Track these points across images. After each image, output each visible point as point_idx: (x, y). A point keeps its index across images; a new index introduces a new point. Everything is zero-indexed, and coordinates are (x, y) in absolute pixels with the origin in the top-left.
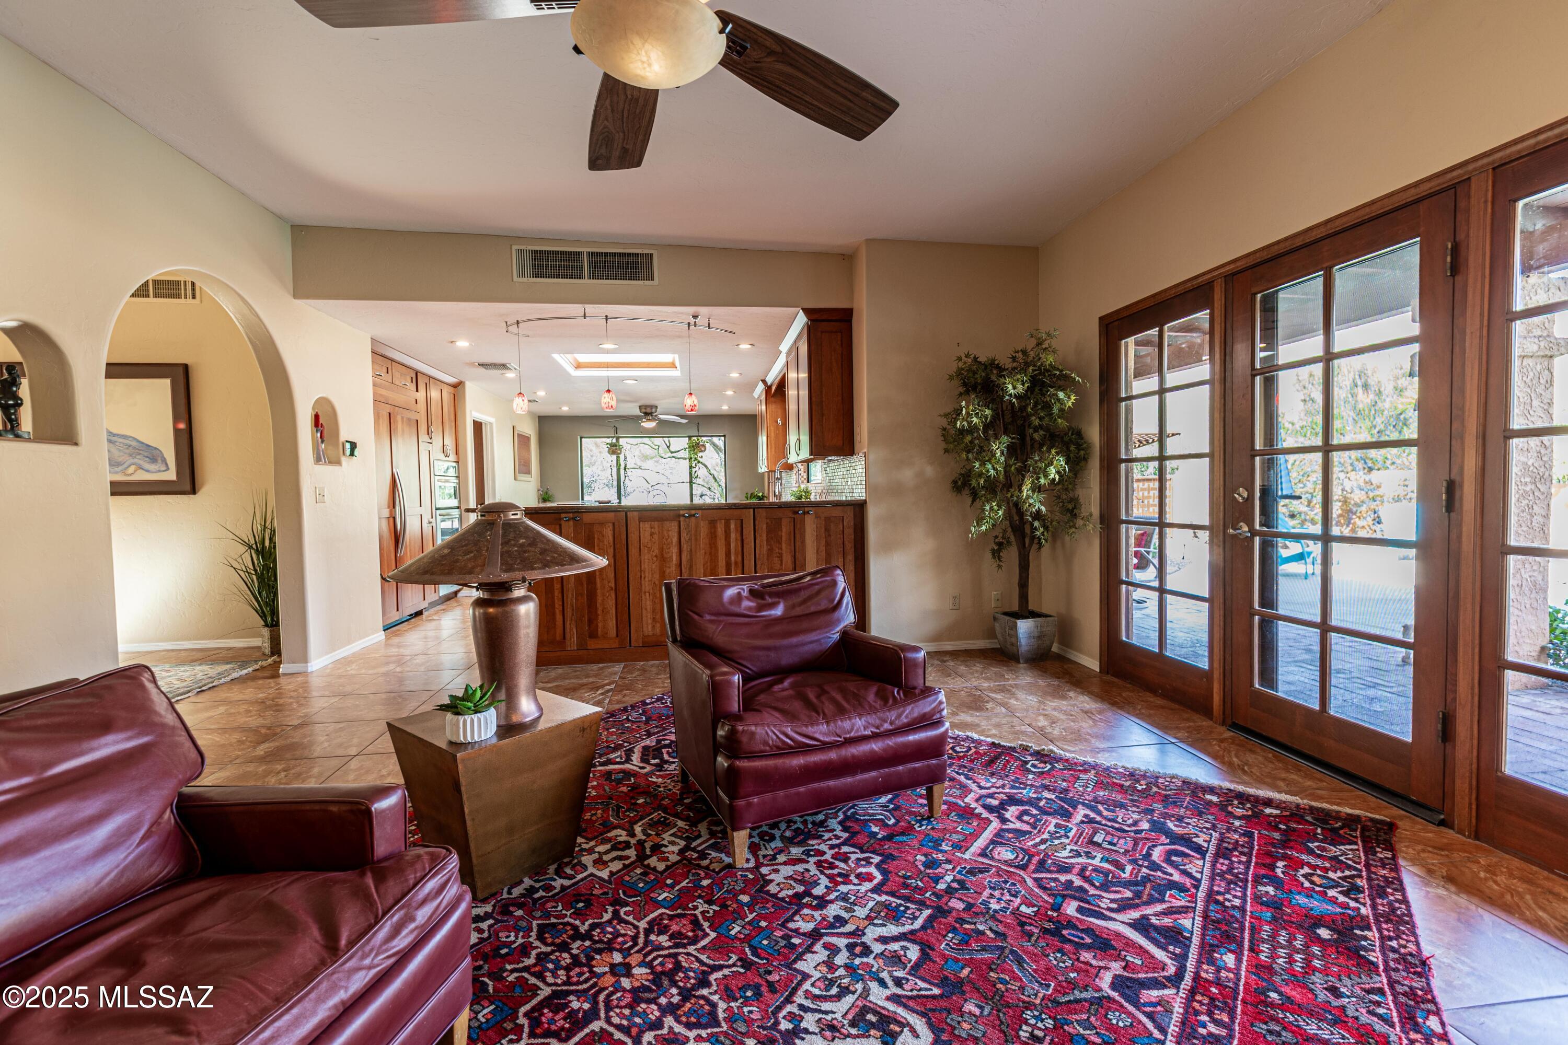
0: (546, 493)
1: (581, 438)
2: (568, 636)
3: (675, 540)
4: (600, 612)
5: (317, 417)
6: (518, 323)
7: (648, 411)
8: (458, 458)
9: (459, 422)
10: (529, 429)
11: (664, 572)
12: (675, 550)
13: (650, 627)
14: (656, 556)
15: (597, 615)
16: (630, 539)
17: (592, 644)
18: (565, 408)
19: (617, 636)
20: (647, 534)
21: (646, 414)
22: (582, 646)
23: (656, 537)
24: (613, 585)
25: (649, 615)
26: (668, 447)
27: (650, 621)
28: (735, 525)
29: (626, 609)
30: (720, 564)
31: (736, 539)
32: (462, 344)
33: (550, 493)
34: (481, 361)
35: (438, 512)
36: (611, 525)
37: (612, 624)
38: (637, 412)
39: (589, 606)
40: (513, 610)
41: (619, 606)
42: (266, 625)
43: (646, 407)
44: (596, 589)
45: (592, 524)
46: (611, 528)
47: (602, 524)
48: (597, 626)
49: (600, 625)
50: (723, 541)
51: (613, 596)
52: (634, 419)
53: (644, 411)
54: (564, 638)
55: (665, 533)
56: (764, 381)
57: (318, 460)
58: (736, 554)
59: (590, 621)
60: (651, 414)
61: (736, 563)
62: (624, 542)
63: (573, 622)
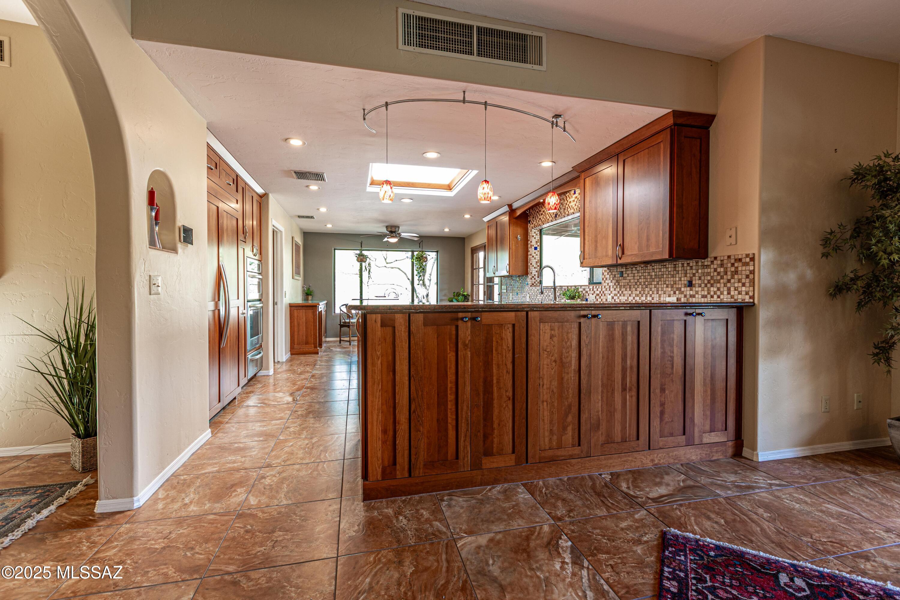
0: (309, 289)
1: (335, 249)
2: (461, 455)
3: (575, 343)
4: (495, 426)
5: (151, 195)
6: (387, 104)
7: (393, 230)
8: (261, 258)
11: (562, 379)
12: (574, 354)
13: (547, 440)
14: (555, 361)
15: (493, 429)
16: (530, 342)
17: (488, 463)
18: (329, 226)
19: (513, 452)
20: (547, 336)
21: (391, 232)
22: (476, 465)
23: (555, 339)
24: (510, 394)
25: (547, 427)
27: (547, 434)
28: (632, 327)
29: (524, 421)
30: (616, 369)
31: (632, 342)
32: (296, 142)
33: (311, 289)
34: (297, 169)
35: (250, 304)
36: (510, 326)
37: (508, 439)
38: (384, 230)
39: (485, 419)
41: (517, 418)
42: (78, 436)
43: (392, 227)
44: (492, 399)
45: (490, 326)
46: (511, 329)
47: (501, 326)
48: (492, 442)
49: (495, 440)
50: (620, 344)
51: (510, 406)
52: (382, 236)
53: (390, 229)
54: (457, 457)
55: (565, 335)
57: (152, 244)
58: (632, 358)
59: (486, 437)
60: (395, 232)
61: (631, 367)
62: (524, 346)
63: (468, 439)
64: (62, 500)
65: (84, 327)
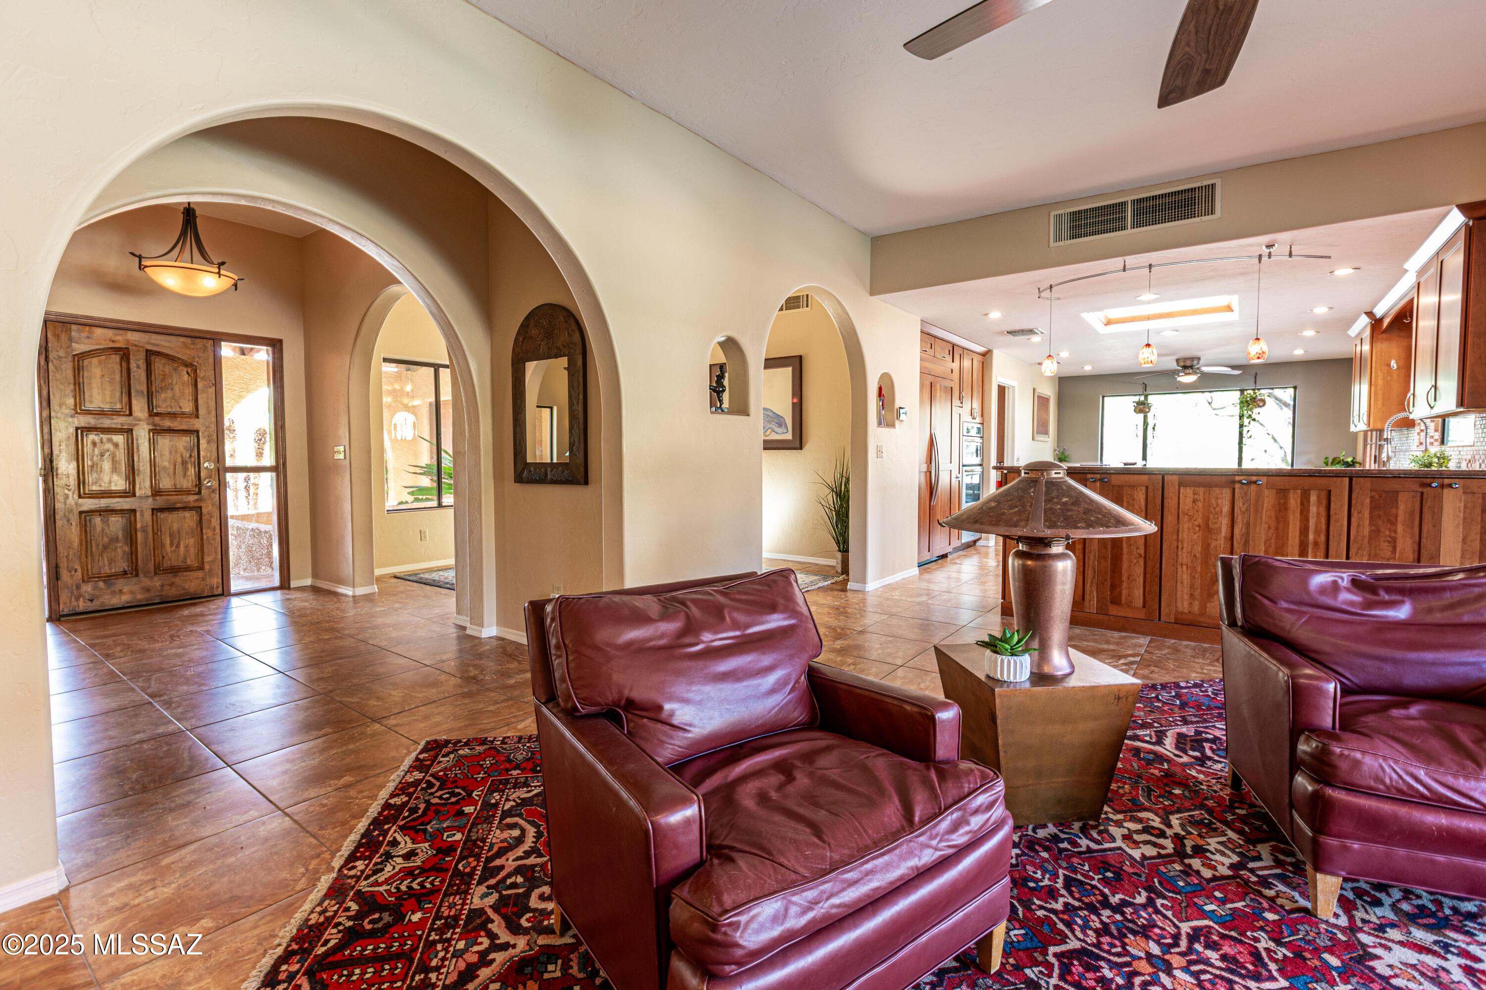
0: (1063, 453)
1: (1103, 397)
2: (1087, 597)
3: (1226, 509)
4: (1124, 578)
5: (880, 389)
6: (1051, 287)
7: (1188, 363)
8: (983, 420)
9: (985, 388)
10: (1049, 391)
11: (1209, 545)
12: (1225, 522)
13: (1186, 603)
14: (1199, 526)
15: (1121, 582)
16: (1166, 504)
17: (1114, 610)
18: (1088, 368)
19: (1144, 607)
20: (1189, 501)
21: (1185, 367)
22: (1102, 609)
23: (1200, 504)
24: (1142, 552)
25: (1186, 590)
26: (1210, 403)
27: (1186, 597)
28: (1318, 497)
29: (1157, 579)
30: (1290, 542)
31: (1318, 514)
32: (995, 315)
33: (1066, 453)
34: (1009, 329)
35: (965, 468)
36: (1144, 488)
37: (1138, 593)
38: (1173, 366)
39: (1113, 571)
40: (1051, 566)
41: (1148, 576)
42: (840, 551)
43: (1185, 359)
44: (1122, 554)
45: (1121, 487)
46: (1144, 491)
47: (1133, 487)
48: (1121, 593)
49: (1124, 592)
50: (1298, 515)
51: (1142, 563)
52: (1173, 373)
53: (1182, 364)
54: (1083, 599)
55: (1213, 501)
56: (1370, 314)
57: (880, 424)
58: (1317, 532)
59: (1113, 587)
60: (1191, 367)
61: (1316, 544)
62: (1159, 507)
63: (1095, 586)
64: (833, 581)
65: (844, 479)
